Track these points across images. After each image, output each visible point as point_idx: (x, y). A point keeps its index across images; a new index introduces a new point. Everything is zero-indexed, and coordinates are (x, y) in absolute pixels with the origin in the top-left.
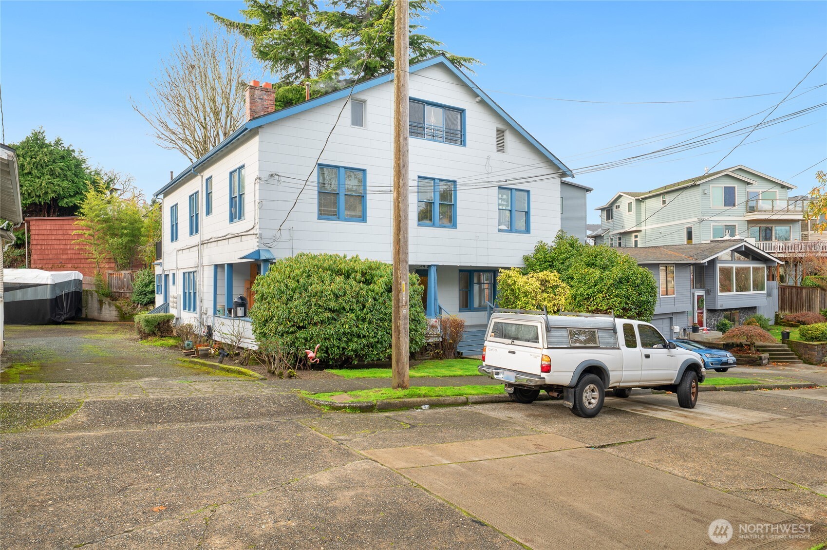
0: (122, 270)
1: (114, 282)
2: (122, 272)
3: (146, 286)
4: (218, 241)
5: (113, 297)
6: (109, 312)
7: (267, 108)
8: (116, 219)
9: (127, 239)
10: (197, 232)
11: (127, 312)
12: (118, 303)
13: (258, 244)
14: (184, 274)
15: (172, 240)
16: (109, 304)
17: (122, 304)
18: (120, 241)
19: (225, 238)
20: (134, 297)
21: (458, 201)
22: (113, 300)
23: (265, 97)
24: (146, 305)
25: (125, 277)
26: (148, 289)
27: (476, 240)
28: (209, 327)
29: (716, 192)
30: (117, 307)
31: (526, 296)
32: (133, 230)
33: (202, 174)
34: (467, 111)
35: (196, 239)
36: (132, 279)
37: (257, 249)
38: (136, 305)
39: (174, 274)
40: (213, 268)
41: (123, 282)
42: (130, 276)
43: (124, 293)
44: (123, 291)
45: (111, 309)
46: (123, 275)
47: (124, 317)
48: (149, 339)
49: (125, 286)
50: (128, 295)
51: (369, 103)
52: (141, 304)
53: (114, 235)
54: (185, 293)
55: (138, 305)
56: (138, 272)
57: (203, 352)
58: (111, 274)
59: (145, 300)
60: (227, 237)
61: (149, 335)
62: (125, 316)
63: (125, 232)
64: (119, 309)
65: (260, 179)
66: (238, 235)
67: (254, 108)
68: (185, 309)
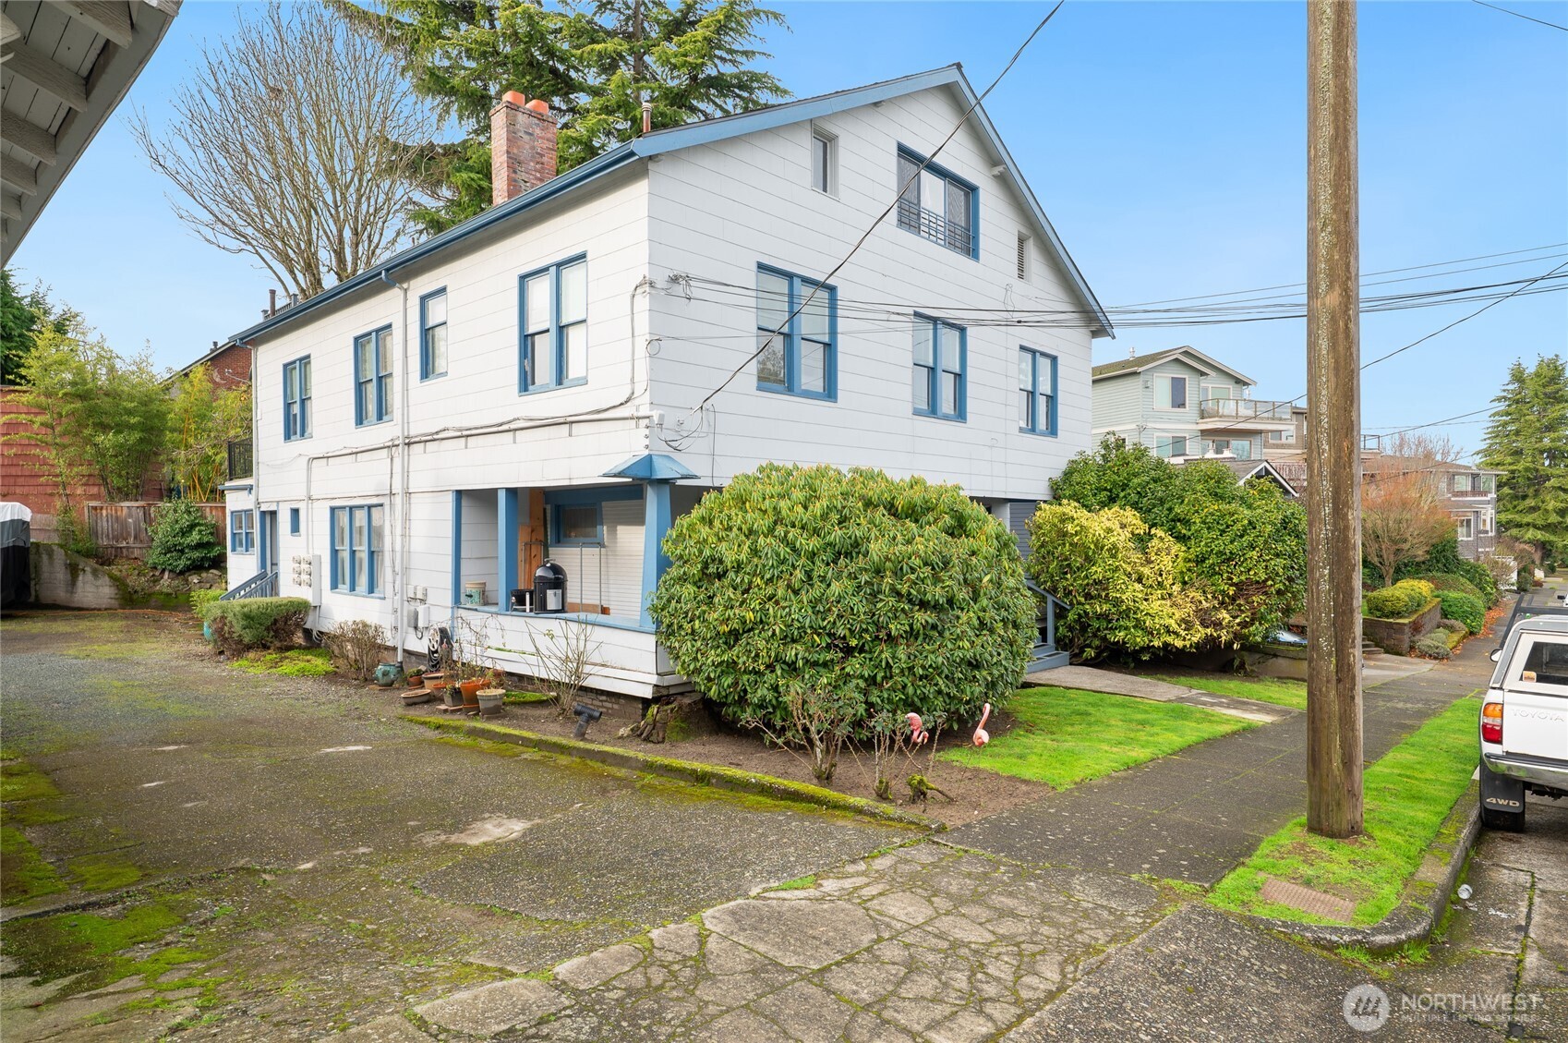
0: (120, 501)
1: (104, 525)
2: (122, 504)
3: (183, 534)
4: (468, 436)
5: (103, 558)
6: (94, 589)
7: (542, 156)
8: (107, 395)
9: (137, 435)
10: (381, 414)
11: (139, 589)
12: (115, 570)
13: (647, 442)
14: (333, 509)
15: (288, 436)
16: (95, 572)
17: (124, 573)
18: (121, 438)
19: (499, 429)
20: (154, 557)
21: (968, 368)
22: (102, 564)
23: (538, 131)
24: (182, 573)
25: (130, 515)
26: (189, 540)
27: (991, 447)
28: (443, 632)
29: (1161, 385)
30: (112, 577)
31: (1113, 556)
32: (148, 416)
33: (405, 286)
34: (981, 190)
35: (378, 433)
36: (148, 519)
37: (646, 452)
38: (157, 573)
39: (295, 512)
40: (449, 500)
41: (124, 525)
42: (141, 514)
43: (128, 548)
44: (124, 544)
45: (99, 583)
46: (125, 510)
47: (131, 600)
48: (251, 655)
49: (129, 534)
50: (137, 553)
51: (842, 142)
52: (170, 571)
53: (104, 428)
54: (335, 553)
55: (163, 571)
56: (160, 504)
57: (491, 704)
58: (95, 508)
59: (182, 563)
60: (513, 426)
61: (249, 648)
62: (135, 597)
63: (133, 420)
64: (118, 582)
65: (651, 284)
66: (562, 420)
67: (515, 151)
68: (334, 586)
